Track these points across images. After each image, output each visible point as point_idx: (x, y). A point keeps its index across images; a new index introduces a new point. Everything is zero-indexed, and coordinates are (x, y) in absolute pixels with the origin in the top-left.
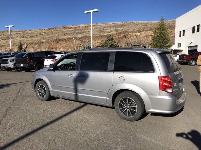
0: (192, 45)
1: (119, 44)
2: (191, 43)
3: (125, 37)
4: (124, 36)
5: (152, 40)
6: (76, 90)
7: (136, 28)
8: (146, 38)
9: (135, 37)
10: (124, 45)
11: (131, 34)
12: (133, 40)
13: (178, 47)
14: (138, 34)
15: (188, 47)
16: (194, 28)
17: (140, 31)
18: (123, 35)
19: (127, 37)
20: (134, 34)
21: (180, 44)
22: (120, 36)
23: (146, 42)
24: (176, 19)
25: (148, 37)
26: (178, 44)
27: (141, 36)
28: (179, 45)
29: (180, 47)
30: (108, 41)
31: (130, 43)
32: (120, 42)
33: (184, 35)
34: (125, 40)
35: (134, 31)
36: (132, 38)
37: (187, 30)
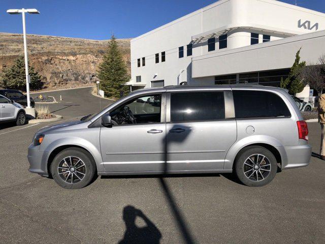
0: (156, 79)
1: (40, 74)
2: (156, 76)
3: (49, 61)
4: (47, 60)
5: (100, 70)
6: (165, 155)
7: (67, 48)
8: (85, 66)
9: (66, 62)
10: (50, 75)
11: (61, 58)
12: (64, 68)
13: (137, 81)
14: (72, 58)
15: (152, 82)
16: (157, 55)
17: (74, 54)
18: (46, 58)
19: (52, 62)
20: (65, 58)
21: (140, 77)
22: (40, 60)
23: (86, 72)
24: (131, 41)
25: (89, 64)
26: (137, 77)
27: (78, 62)
28: (139, 79)
29: (140, 81)
30: (20, 68)
31: (60, 73)
32: (42, 70)
33: (144, 65)
34: (51, 68)
35: (65, 53)
36: (62, 64)
37: (148, 58)
